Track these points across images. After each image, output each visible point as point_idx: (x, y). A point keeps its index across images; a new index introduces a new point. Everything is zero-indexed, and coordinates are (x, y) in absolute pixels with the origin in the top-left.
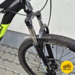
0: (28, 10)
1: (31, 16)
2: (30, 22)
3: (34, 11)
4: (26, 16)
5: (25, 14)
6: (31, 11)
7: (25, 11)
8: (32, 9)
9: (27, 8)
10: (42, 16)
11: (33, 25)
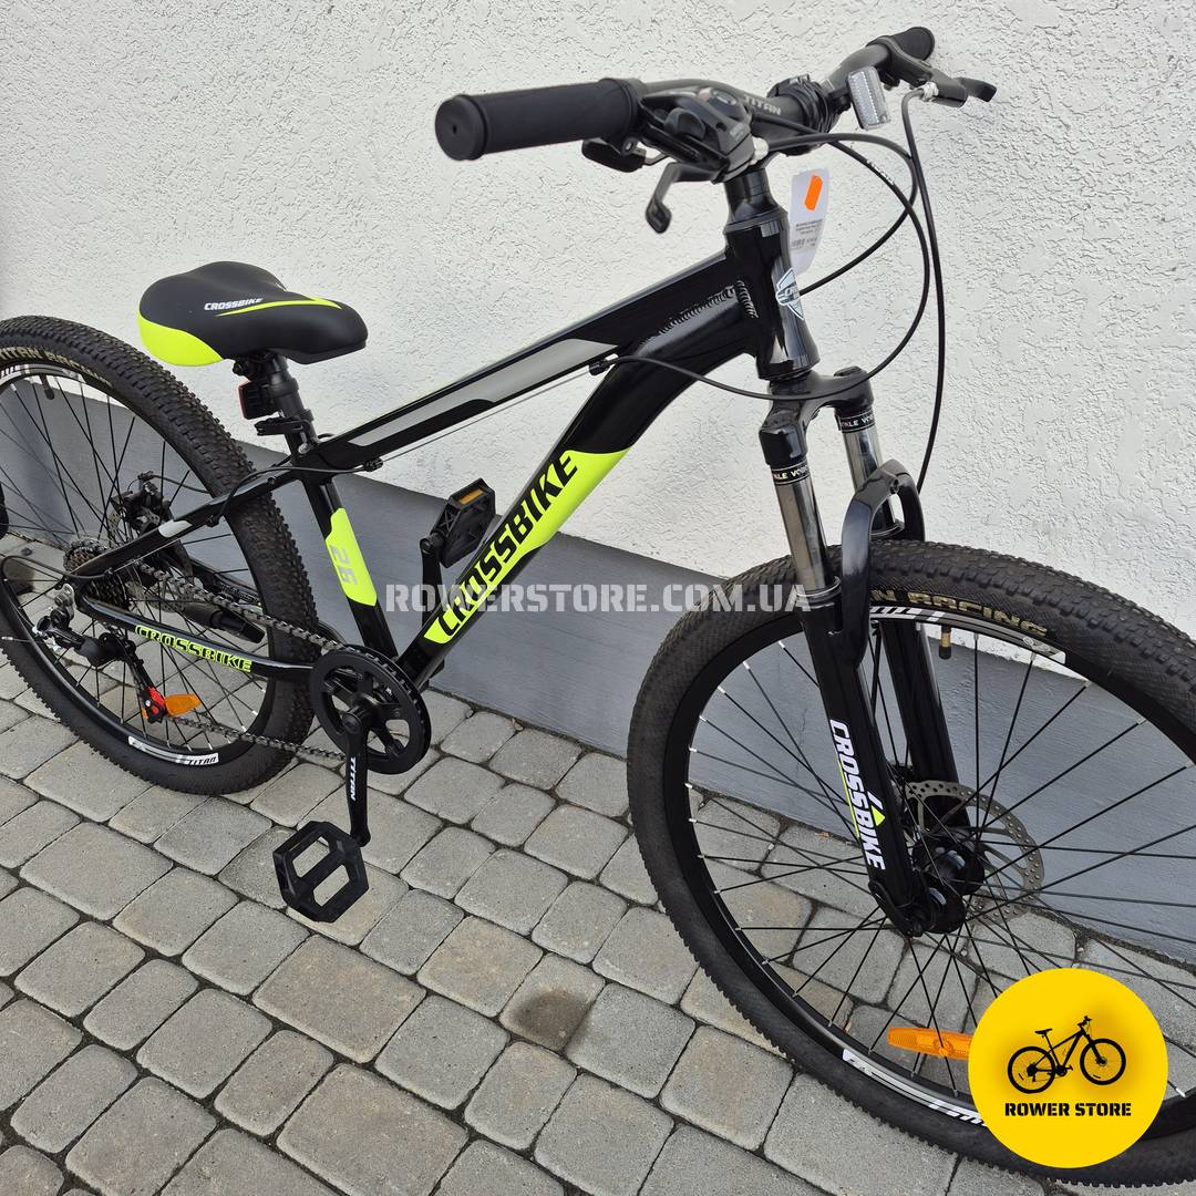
0: (788, 364)
1: (801, 403)
2: (792, 439)
3: (825, 369)
4: (766, 406)
5: (763, 386)
6: (806, 373)
7: (765, 370)
8: (813, 359)
9: (780, 355)
10: (878, 409)
11: (810, 458)
